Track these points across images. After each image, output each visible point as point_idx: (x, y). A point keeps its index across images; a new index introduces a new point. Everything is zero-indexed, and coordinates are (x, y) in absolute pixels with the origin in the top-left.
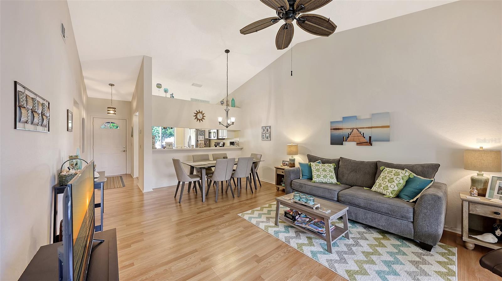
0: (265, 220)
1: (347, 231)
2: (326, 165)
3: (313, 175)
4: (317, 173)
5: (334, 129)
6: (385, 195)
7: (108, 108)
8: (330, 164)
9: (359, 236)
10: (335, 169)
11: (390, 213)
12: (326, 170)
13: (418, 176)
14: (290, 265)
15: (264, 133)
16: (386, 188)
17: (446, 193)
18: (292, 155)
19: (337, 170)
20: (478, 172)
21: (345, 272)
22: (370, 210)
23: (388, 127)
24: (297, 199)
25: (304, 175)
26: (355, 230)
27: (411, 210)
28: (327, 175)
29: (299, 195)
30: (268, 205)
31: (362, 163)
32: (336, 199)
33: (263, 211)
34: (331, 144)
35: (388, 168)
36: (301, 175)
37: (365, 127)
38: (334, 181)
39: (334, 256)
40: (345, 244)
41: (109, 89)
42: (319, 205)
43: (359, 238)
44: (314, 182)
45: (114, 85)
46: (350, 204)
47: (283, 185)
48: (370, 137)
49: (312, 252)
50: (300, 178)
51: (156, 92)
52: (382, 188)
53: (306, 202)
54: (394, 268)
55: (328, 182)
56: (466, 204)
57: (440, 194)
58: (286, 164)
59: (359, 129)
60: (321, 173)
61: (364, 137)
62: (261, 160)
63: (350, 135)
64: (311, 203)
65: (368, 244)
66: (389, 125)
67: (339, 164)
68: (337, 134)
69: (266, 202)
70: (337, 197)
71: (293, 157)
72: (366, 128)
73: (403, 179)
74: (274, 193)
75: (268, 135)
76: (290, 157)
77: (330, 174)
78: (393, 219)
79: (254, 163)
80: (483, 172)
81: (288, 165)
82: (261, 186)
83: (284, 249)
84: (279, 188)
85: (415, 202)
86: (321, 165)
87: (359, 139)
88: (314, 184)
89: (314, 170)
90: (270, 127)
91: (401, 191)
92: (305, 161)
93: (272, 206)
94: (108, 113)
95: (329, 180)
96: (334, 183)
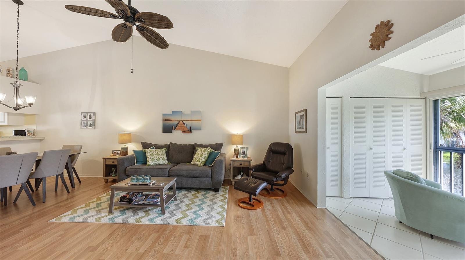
0: (95, 213)
1: (175, 195)
2: (159, 150)
3: (147, 159)
4: (152, 158)
5: (166, 120)
6: (198, 165)
8: (162, 149)
9: (183, 197)
10: (166, 152)
11: (200, 175)
12: (159, 154)
13: (215, 151)
14: (130, 237)
15: (85, 121)
16: (199, 160)
17: (225, 159)
18: (125, 144)
19: (167, 153)
20: (236, 145)
21: (174, 222)
22: (190, 177)
23: (200, 120)
24: (134, 181)
25: (138, 161)
26: (180, 194)
27: (210, 171)
28: (160, 158)
29: (137, 177)
30: (96, 199)
31: (185, 146)
32: (167, 175)
33: (90, 206)
34: (163, 132)
35: (200, 148)
36: (135, 161)
38: (166, 162)
39: (167, 215)
40: (174, 205)
42: (155, 182)
43: (183, 198)
44: (149, 166)
46: (178, 176)
47: (114, 175)
48: (190, 127)
49: (149, 220)
50: (134, 165)
52: (197, 161)
53: (143, 182)
54: (202, 206)
55: (161, 164)
56: (232, 162)
57: (222, 159)
58: (118, 153)
59: (183, 121)
60: (155, 157)
61: (187, 127)
62: (81, 152)
63: (177, 125)
64: (148, 182)
65: (188, 200)
66: (201, 119)
67: (169, 148)
68: (168, 124)
69: (93, 197)
70: (168, 174)
71: (125, 145)
72: (188, 120)
73: (207, 153)
74: (102, 186)
75: (91, 122)
76: (123, 146)
77: (163, 157)
78: (202, 179)
79: (70, 156)
80: (238, 146)
81: (119, 154)
82: (80, 182)
83: (122, 229)
84: (108, 180)
85: (212, 166)
86: (154, 150)
87: (183, 128)
88: (149, 167)
89: (148, 155)
90: (94, 114)
91: (206, 161)
92: (139, 148)
93: (101, 198)
95: (161, 162)
96: (165, 163)
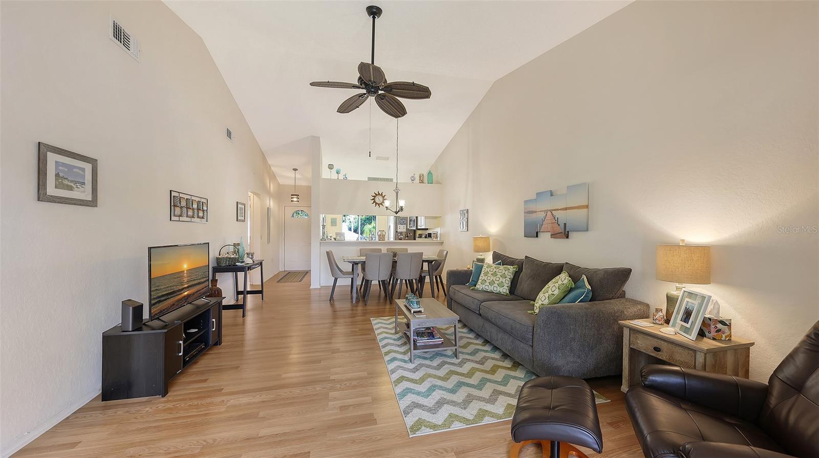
2: (502, 267)
3: (479, 279)
7: (292, 195)
8: (511, 266)
10: (514, 273)
15: (462, 220)
18: (481, 253)
20: (677, 284)
21: (397, 377)
23: (586, 207)
28: (495, 282)
31: (548, 264)
32: (478, 312)
34: (524, 237)
36: (471, 280)
37: (559, 208)
38: (508, 292)
39: (412, 366)
41: (292, 174)
42: (421, 309)
43: (472, 361)
44: (477, 290)
45: (297, 170)
48: (565, 224)
49: (393, 358)
51: (326, 174)
55: (494, 291)
56: (626, 332)
59: (553, 212)
61: (559, 225)
63: (544, 221)
65: (472, 368)
66: (588, 204)
67: (522, 266)
70: (478, 309)
71: (482, 255)
72: (561, 209)
75: (465, 223)
77: (500, 281)
87: (553, 228)
88: (475, 293)
90: (467, 211)
94: (292, 201)
95: (495, 289)
96: (502, 293)
